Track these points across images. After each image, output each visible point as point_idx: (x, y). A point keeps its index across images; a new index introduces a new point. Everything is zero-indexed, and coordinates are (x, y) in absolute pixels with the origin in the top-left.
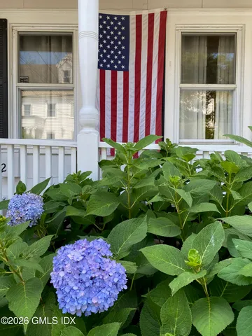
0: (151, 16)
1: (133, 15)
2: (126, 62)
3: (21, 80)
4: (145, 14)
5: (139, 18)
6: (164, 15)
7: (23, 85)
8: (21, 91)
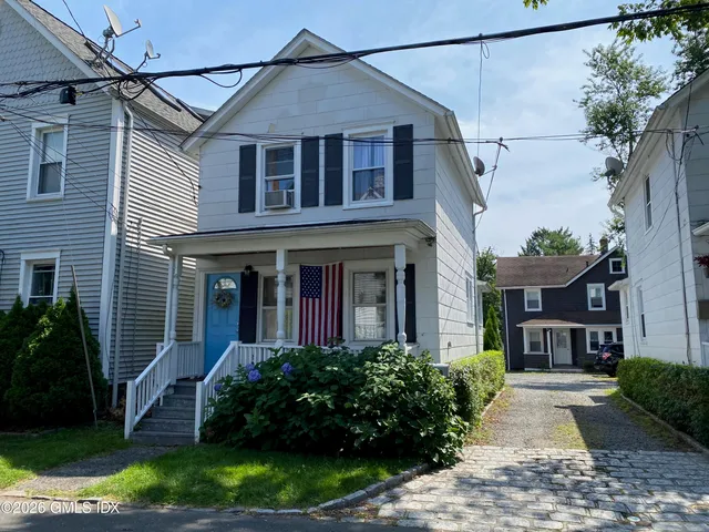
0: (334, 266)
1: (324, 266)
2: (320, 293)
3: (264, 305)
4: (331, 265)
5: (327, 267)
6: (341, 265)
7: (265, 308)
8: (264, 311)
